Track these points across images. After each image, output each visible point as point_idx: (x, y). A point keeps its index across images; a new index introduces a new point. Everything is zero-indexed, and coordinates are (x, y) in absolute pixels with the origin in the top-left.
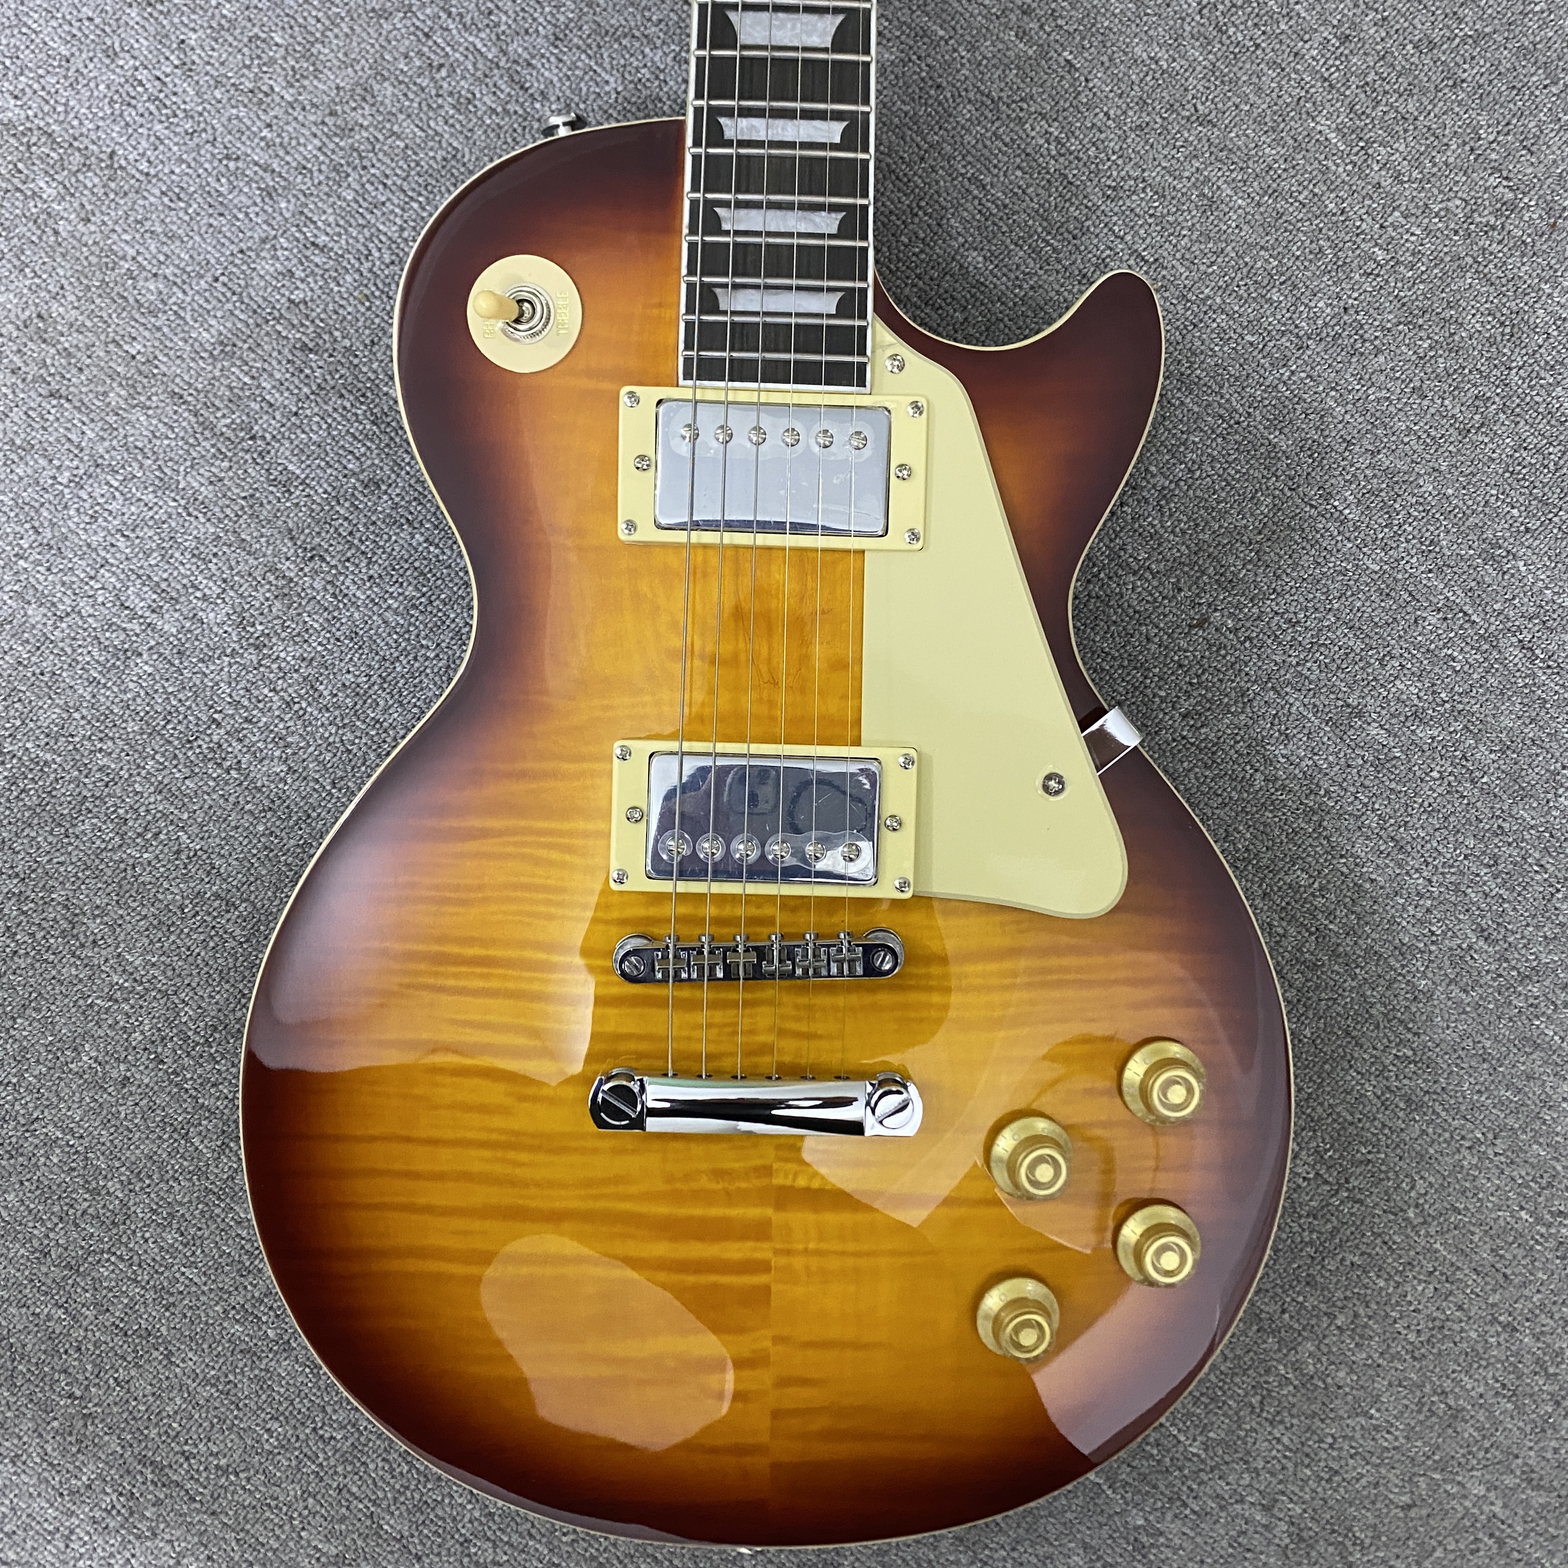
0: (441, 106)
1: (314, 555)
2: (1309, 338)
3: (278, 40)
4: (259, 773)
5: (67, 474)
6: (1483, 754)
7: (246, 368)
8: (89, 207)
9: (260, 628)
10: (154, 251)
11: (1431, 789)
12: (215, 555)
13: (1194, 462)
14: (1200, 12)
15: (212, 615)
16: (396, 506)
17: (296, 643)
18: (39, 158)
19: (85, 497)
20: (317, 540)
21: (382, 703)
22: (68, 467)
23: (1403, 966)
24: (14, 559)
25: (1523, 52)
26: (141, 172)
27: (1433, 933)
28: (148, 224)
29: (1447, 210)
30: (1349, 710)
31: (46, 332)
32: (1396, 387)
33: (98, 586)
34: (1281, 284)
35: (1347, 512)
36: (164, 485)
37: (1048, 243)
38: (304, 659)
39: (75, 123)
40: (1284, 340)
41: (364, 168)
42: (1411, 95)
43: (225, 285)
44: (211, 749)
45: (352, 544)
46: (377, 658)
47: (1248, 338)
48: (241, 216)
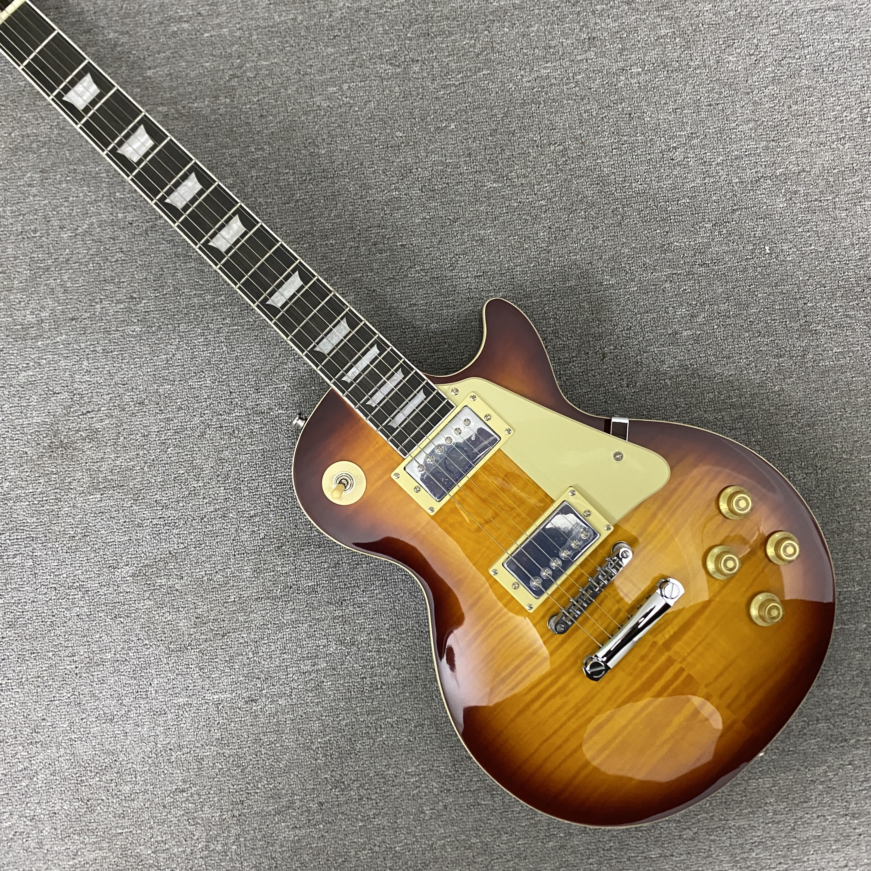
0: (245, 442)
1: (341, 602)
2: (548, 247)
3: (182, 472)
4: (391, 680)
5: (250, 654)
6: (723, 307)
7: (268, 571)
8: (179, 574)
9: (348, 638)
10: (209, 566)
11: (719, 332)
12: (314, 631)
13: (553, 315)
14: (422, 192)
15: (331, 649)
16: (349, 564)
17: (362, 632)
18: (151, 575)
19: (262, 654)
20: (338, 596)
21: (403, 623)
22: (249, 651)
23: (766, 390)
25: (523, 104)
26: (183, 548)
27: (764, 371)
28: (200, 561)
29: (548, 170)
30: (672, 335)
31: (203, 620)
32: (587, 233)
33: (291, 675)
34: (525, 241)
35: (611, 282)
36: (280, 628)
37: (449, 301)
38: (369, 634)
39: (151, 554)
40: (542, 255)
41: (243, 481)
42: (504, 150)
43: (238, 554)
45: (349, 588)
46: (388, 612)
47: (532, 265)
48: (223, 531)
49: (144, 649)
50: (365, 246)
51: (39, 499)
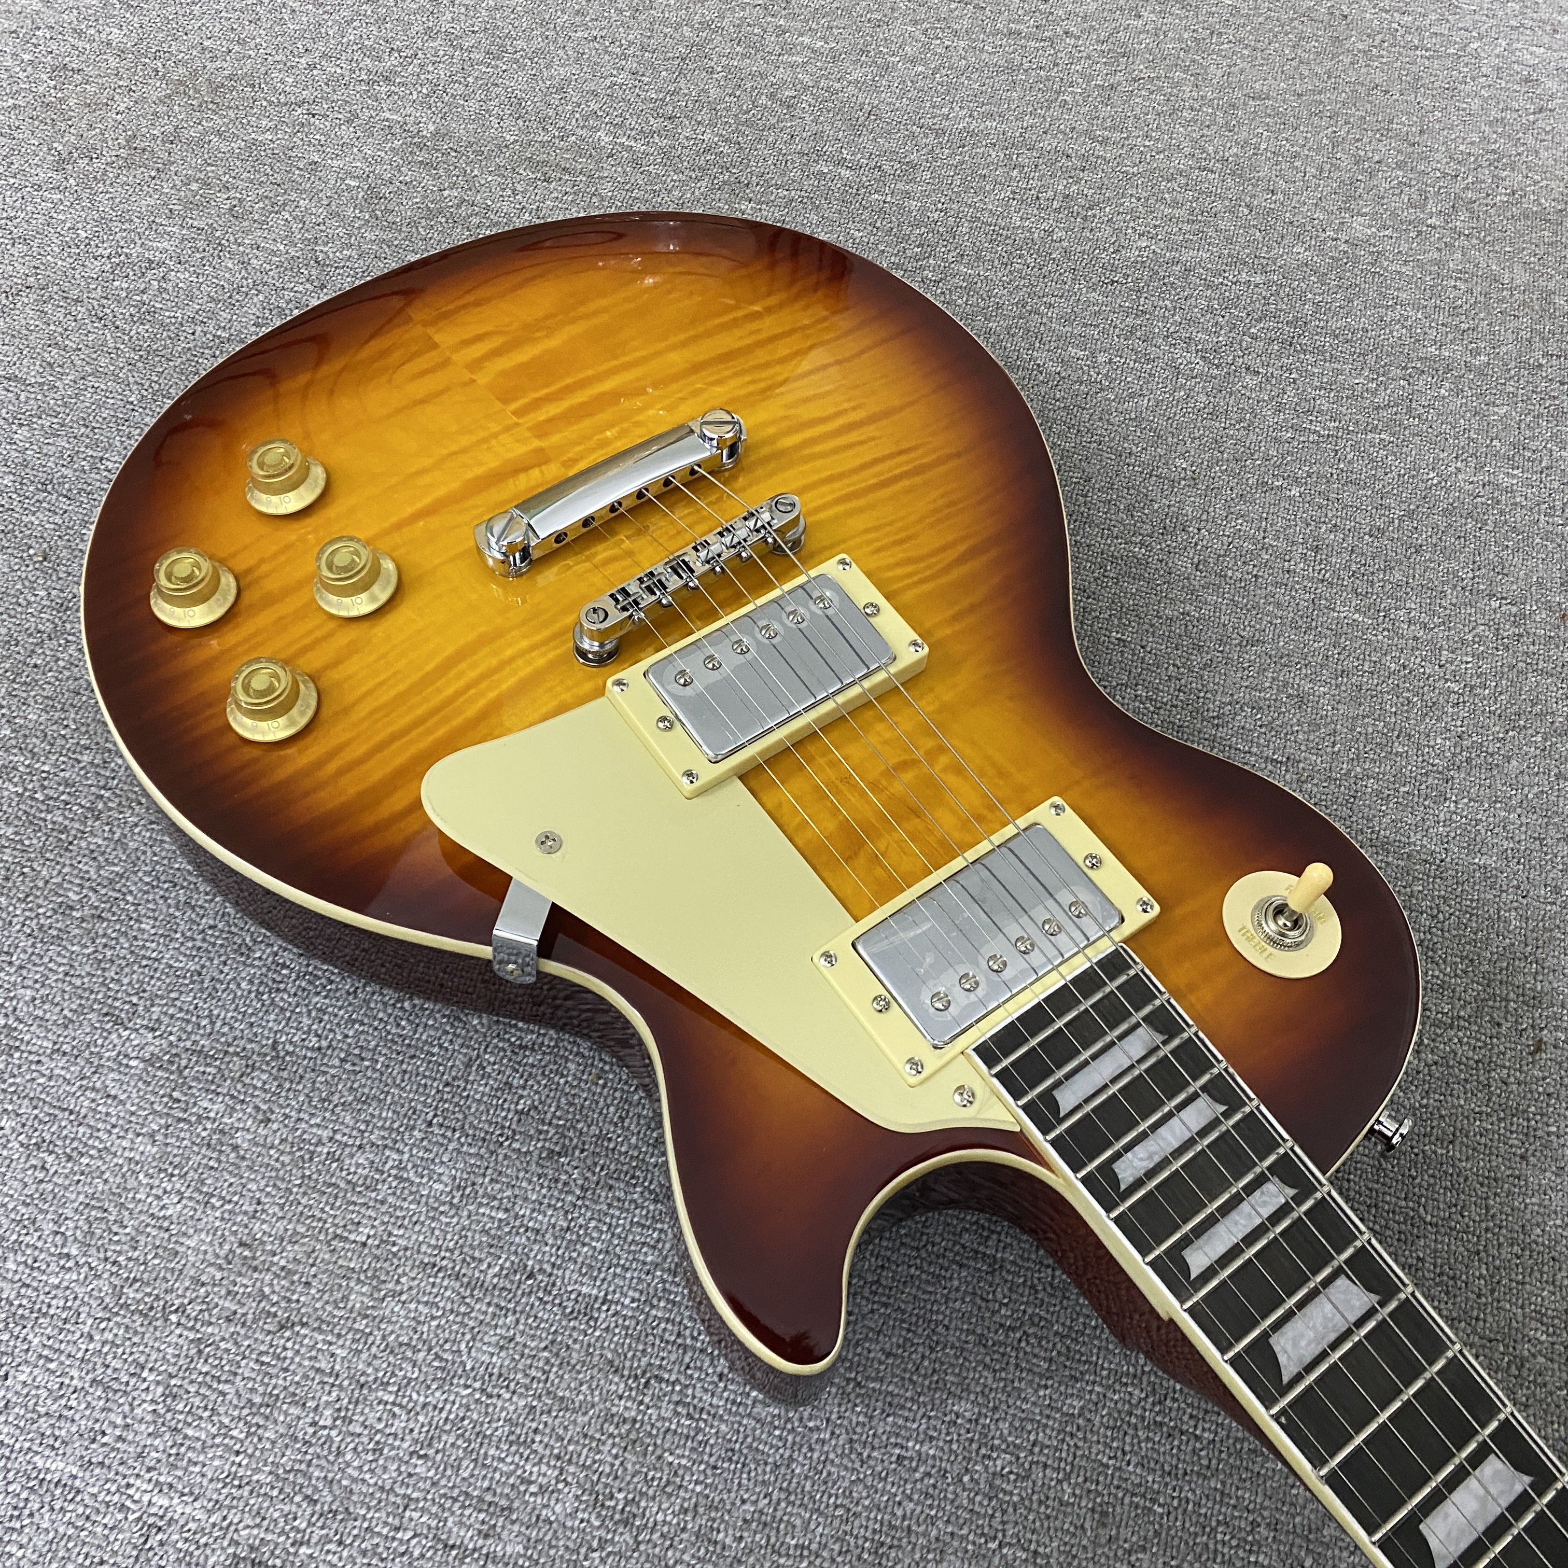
1: (648, 1379)
2: (1449, 770)
5: (327, 1413)
7: (496, 1203)
8: (264, 1107)
9: (621, 1496)
10: (352, 1122)
12: (536, 1431)
13: (1431, 908)
15: (558, 1508)
17: (670, 1495)
18: (196, 1079)
19: (358, 1430)
20: (644, 1361)
22: (328, 1403)
24: (292, 1550)
25: (1448, 513)
26: (312, 1049)
28: (335, 1098)
29: (1478, 635)
31: (254, 1258)
32: (1542, 780)
33: (410, 1534)
34: (1398, 737)
36: (448, 1375)
38: (686, 1511)
39: (225, 1029)
40: (1430, 779)
42: (1392, 568)
45: (685, 1348)
46: (768, 1469)
48: (436, 1050)
49: (54, 1267)
51: (51, 793)
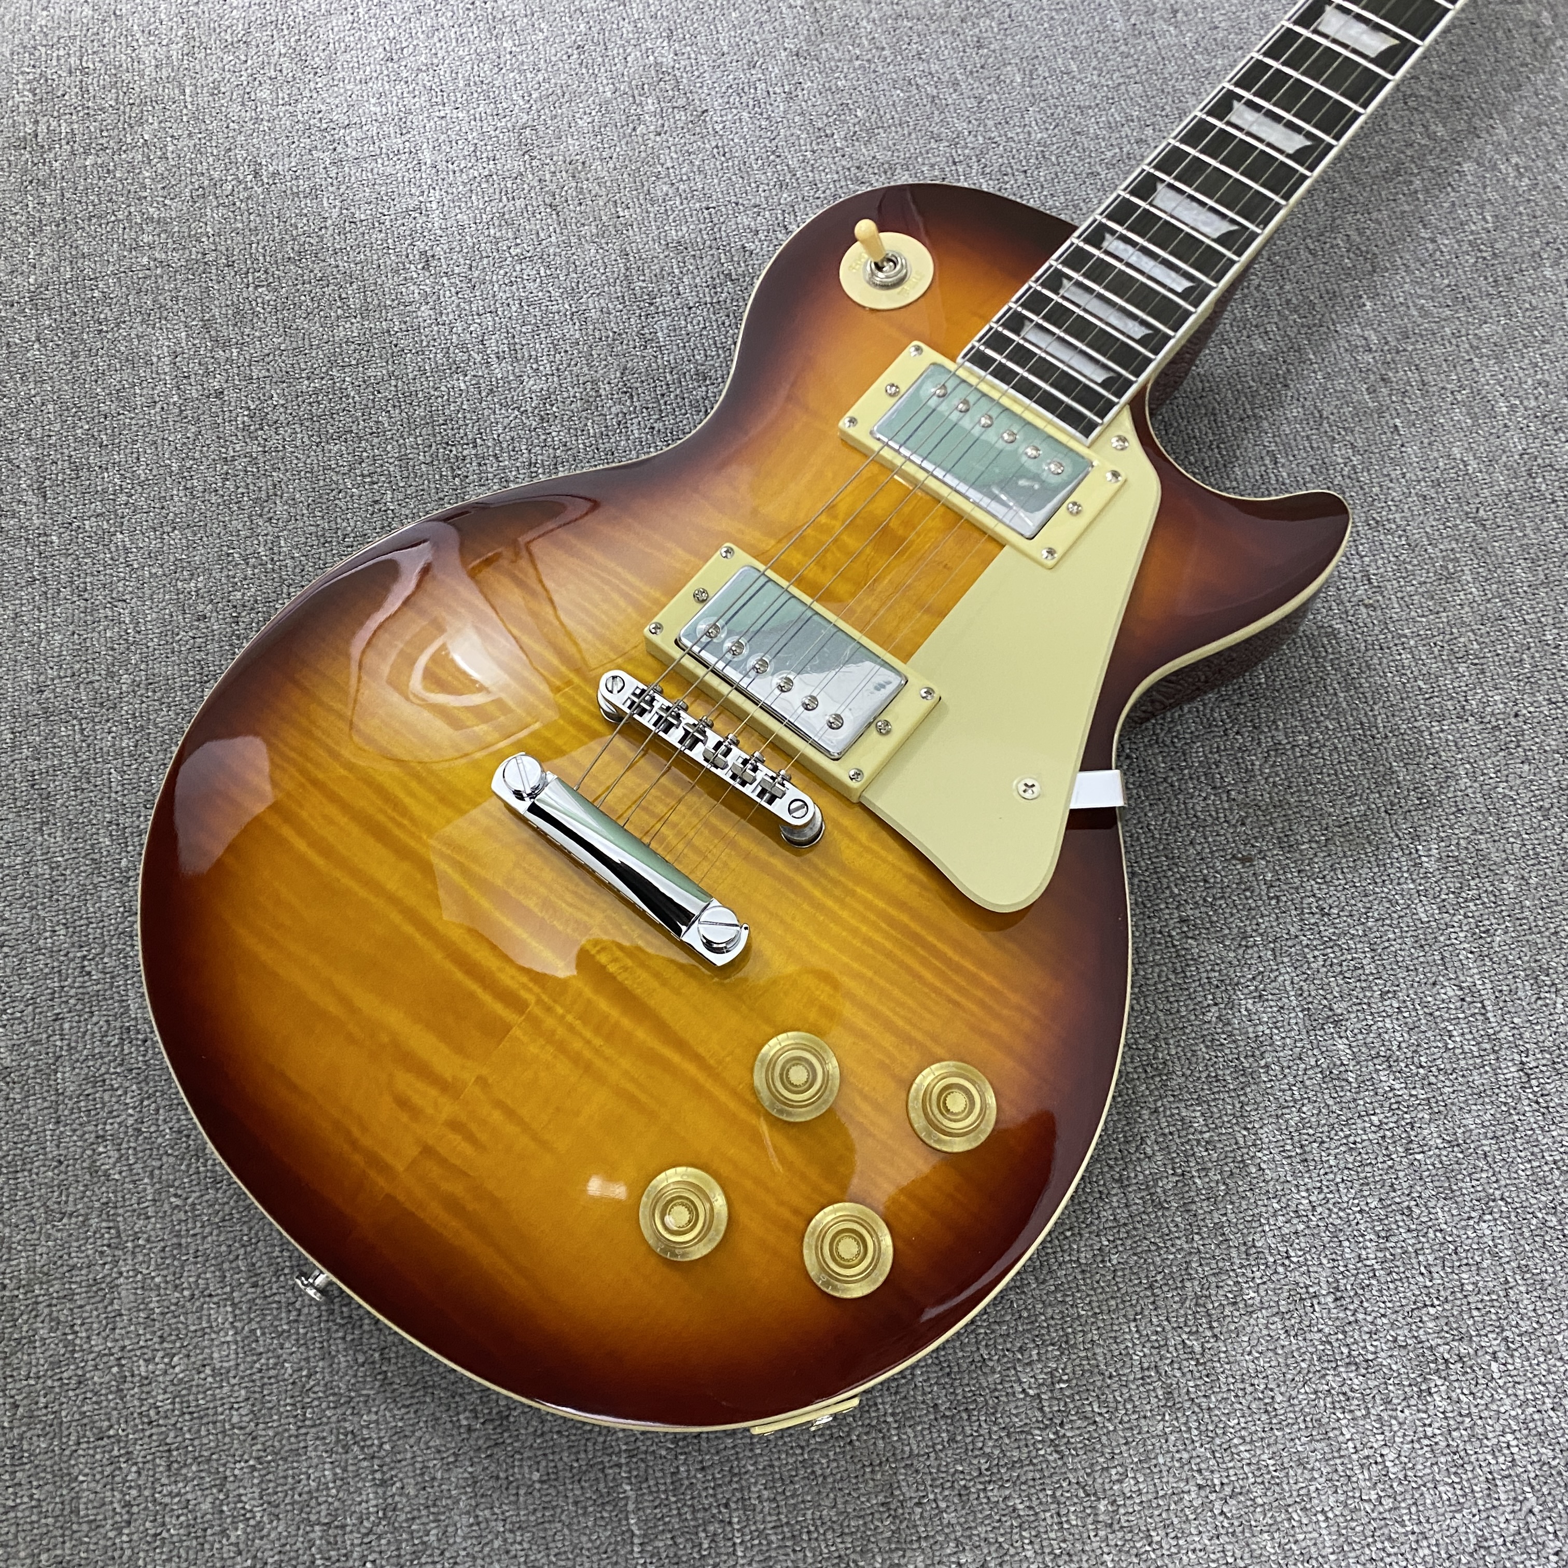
1: (627, 391)
2: (1472, 715)
3: (859, 114)
5: (519, 250)
6: (1431, 1134)
7: (681, 264)
8: (666, 128)
9: (555, 409)
10: (683, 172)
12: (566, 352)
13: (1318, 741)
15: (531, 382)
19: (518, 269)
20: (638, 385)
30: (1330, 1013)
32: (1526, 796)
33: (478, 321)
34: (1473, 664)
35: (1424, 859)
36: (572, 293)
40: (1449, 703)
43: (710, 214)
44: (457, 457)
45: (658, 401)
47: (1420, 683)
48: (754, 186)
50: (1376, 361)
